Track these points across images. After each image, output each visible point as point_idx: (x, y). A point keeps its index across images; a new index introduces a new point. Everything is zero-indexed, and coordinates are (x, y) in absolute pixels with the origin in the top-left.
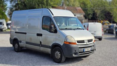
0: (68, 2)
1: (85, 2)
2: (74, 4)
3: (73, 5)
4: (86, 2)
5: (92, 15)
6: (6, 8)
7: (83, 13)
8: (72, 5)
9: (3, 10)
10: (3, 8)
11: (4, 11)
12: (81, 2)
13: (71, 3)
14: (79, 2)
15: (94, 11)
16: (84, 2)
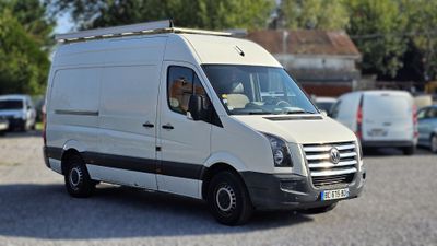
0: (301, 6)
1: (372, 6)
2: (325, 15)
3: (319, 18)
4: (375, 4)
5: (400, 59)
6: (53, 37)
7: (353, 54)
8: (314, 19)
9: (40, 46)
10: (40, 36)
11: (43, 49)
12: (355, 4)
13: (311, 10)
14: (348, 5)
15: (411, 44)
16: (368, 5)
